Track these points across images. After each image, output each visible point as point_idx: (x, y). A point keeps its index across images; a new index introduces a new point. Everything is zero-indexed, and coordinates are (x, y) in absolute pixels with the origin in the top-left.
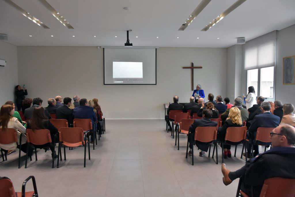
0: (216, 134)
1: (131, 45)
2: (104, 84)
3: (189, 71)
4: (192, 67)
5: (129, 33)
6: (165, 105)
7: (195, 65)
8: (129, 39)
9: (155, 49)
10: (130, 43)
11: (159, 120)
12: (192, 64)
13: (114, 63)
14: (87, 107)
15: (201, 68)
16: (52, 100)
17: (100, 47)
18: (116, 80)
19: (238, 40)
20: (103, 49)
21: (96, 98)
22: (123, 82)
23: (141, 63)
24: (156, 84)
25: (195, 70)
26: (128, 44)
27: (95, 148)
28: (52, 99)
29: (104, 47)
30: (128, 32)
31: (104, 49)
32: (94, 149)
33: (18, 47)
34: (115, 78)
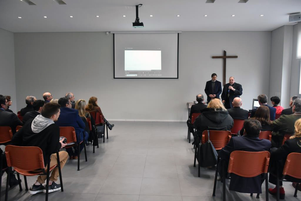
0: (268, 164)
1: (142, 24)
2: (114, 78)
3: (221, 61)
4: (224, 57)
5: (139, 8)
6: (188, 104)
7: (228, 54)
9: (177, 34)
10: (140, 22)
11: (181, 123)
12: (225, 52)
13: (126, 51)
14: (68, 109)
15: (236, 57)
16: (30, 99)
17: (110, 32)
18: (128, 72)
19: (290, 18)
20: (113, 35)
21: (95, 95)
22: (136, 75)
23: (160, 52)
24: (178, 78)
25: (228, 60)
26: (137, 23)
27: (80, 168)
28: (31, 97)
30: (137, 7)
31: (114, 34)
32: (79, 170)
33: (15, 34)
34: (128, 71)
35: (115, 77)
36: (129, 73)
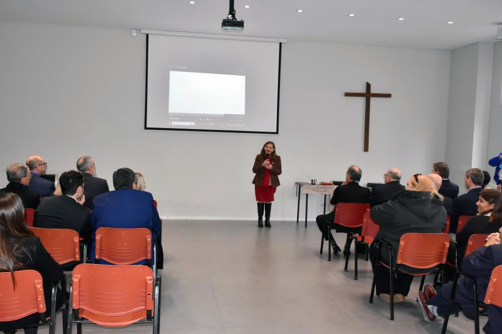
1: (241, 24)
2: (146, 128)
3: (362, 101)
4: (368, 94)
6: (298, 186)
7: (373, 90)
8: (235, 7)
9: (279, 44)
12: (368, 86)
15: (388, 96)
17: (139, 30)
19: (500, 30)
20: (145, 36)
22: (193, 124)
24: (277, 133)
25: (373, 100)
26: (232, 22)
29: (147, 33)
31: (147, 35)
34: (175, 114)
35: (148, 126)
36: (177, 119)
